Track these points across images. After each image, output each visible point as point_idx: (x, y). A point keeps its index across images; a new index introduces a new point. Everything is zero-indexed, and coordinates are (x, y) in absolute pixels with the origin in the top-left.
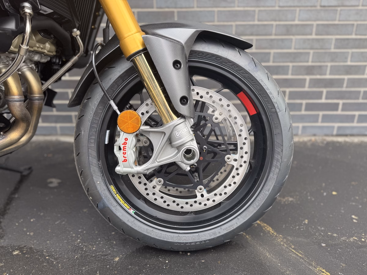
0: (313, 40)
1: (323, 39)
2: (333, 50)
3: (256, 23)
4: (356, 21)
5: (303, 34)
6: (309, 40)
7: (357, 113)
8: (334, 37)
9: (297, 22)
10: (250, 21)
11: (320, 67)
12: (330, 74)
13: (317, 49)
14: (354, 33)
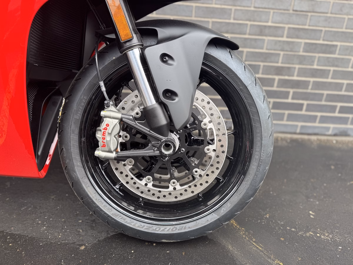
0: (284, 42)
1: (293, 42)
2: (301, 53)
4: (325, 27)
5: (275, 36)
6: (280, 41)
7: (319, 114)
9: (270, 24)
10: (226, 19)
11: (289, 68)
12: (298, 76)
13: (287, 51)
14: (321, 39)
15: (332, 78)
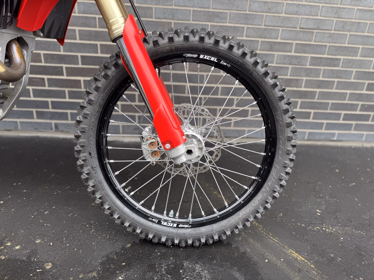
0: (292, 56)
1: (300, 57)
4: (329, 43)
6: (288, 56)
7: (325, 122)
8: (310, 55)
9: (279, 40)
11: (297, 80)
12: (305, 87)
13: (295, 65)
14: (326, 53)
15: (336, 89)
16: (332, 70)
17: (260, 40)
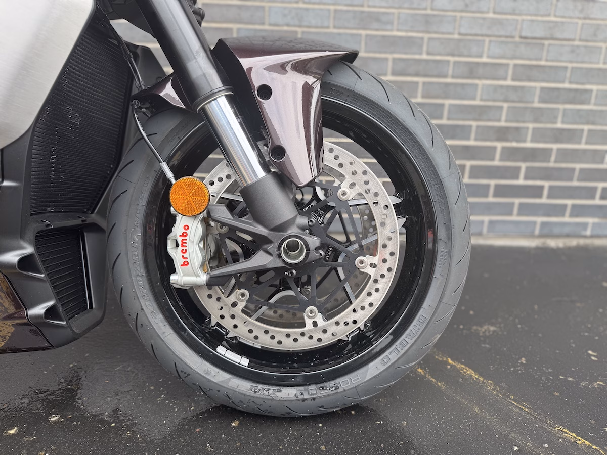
0: (508, 87)
1: (522, 88)
2: (536, 105)
3: (424, 56)
4: (571, 62)
5: (494, 79)
6: (502, 87)
7: (569, 202)
8: (539, 85)
9: (484, 59)
10: (415, 53)
11: (517, 129)
12: (532, 141)
13: (513, 101)
14: (567, 81)
15: (587, 143)
16: (579, 110)
17: (452, 59)
